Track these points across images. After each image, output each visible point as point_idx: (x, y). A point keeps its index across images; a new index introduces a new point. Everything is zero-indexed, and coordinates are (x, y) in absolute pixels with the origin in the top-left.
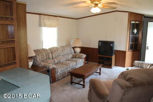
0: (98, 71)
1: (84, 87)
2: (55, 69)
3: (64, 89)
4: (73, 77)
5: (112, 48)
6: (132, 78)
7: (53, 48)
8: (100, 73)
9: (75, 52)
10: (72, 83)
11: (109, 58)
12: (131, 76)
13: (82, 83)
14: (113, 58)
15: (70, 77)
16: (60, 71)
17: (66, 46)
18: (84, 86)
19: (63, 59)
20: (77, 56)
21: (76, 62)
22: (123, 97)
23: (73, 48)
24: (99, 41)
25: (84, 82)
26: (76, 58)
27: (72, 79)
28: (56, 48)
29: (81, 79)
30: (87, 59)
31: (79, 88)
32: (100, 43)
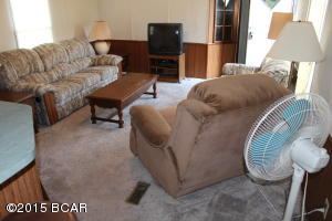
0: (151, 90)
1: (121, 126)
2: (52, 92)
3: (78, 134)
4: (97, 108)
5: (177, 39)
6: (214, 96)
7: (44, 46)
8: (154, 95)
9: (97, 53)
10: (94, 119)
11: (172, 61)
12: (213, 93)
13: (116, 118)
14: (182, 59)
15: (89, 107)
16: (65, 97)
17: (75, 39)
18: (121, 124)
19: (70, 71)
20: (103, 62)
21: (101, 74)
22: (199, 137)
23: (93, 44)
24: (150, 25)
25: (120, 115)
26: (99, 65)
27: (93, 111)
28: (52, 45)
29: (115, 110)
30: (125, 67)
31: (110, 130)
32: (152, 28)
